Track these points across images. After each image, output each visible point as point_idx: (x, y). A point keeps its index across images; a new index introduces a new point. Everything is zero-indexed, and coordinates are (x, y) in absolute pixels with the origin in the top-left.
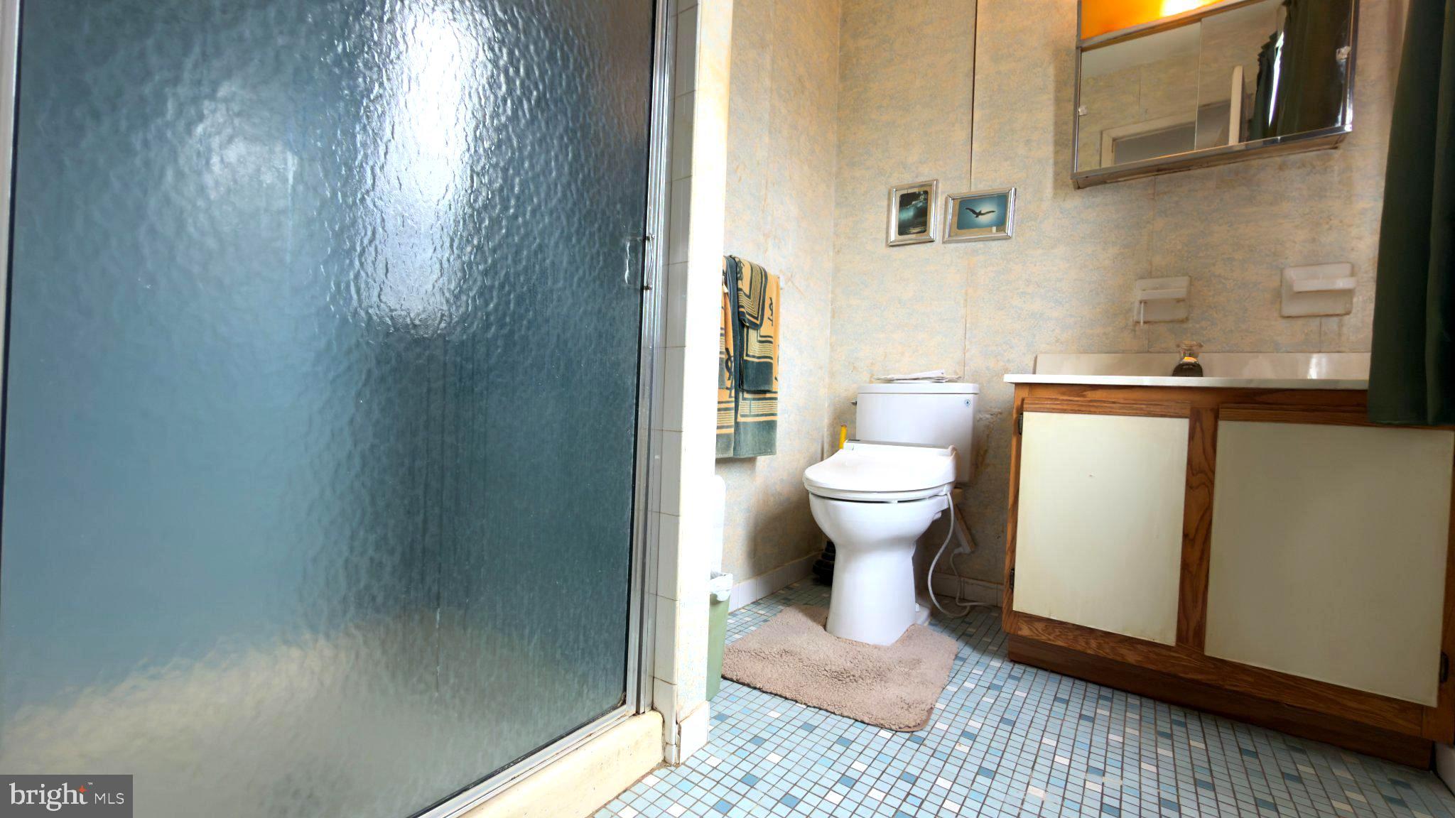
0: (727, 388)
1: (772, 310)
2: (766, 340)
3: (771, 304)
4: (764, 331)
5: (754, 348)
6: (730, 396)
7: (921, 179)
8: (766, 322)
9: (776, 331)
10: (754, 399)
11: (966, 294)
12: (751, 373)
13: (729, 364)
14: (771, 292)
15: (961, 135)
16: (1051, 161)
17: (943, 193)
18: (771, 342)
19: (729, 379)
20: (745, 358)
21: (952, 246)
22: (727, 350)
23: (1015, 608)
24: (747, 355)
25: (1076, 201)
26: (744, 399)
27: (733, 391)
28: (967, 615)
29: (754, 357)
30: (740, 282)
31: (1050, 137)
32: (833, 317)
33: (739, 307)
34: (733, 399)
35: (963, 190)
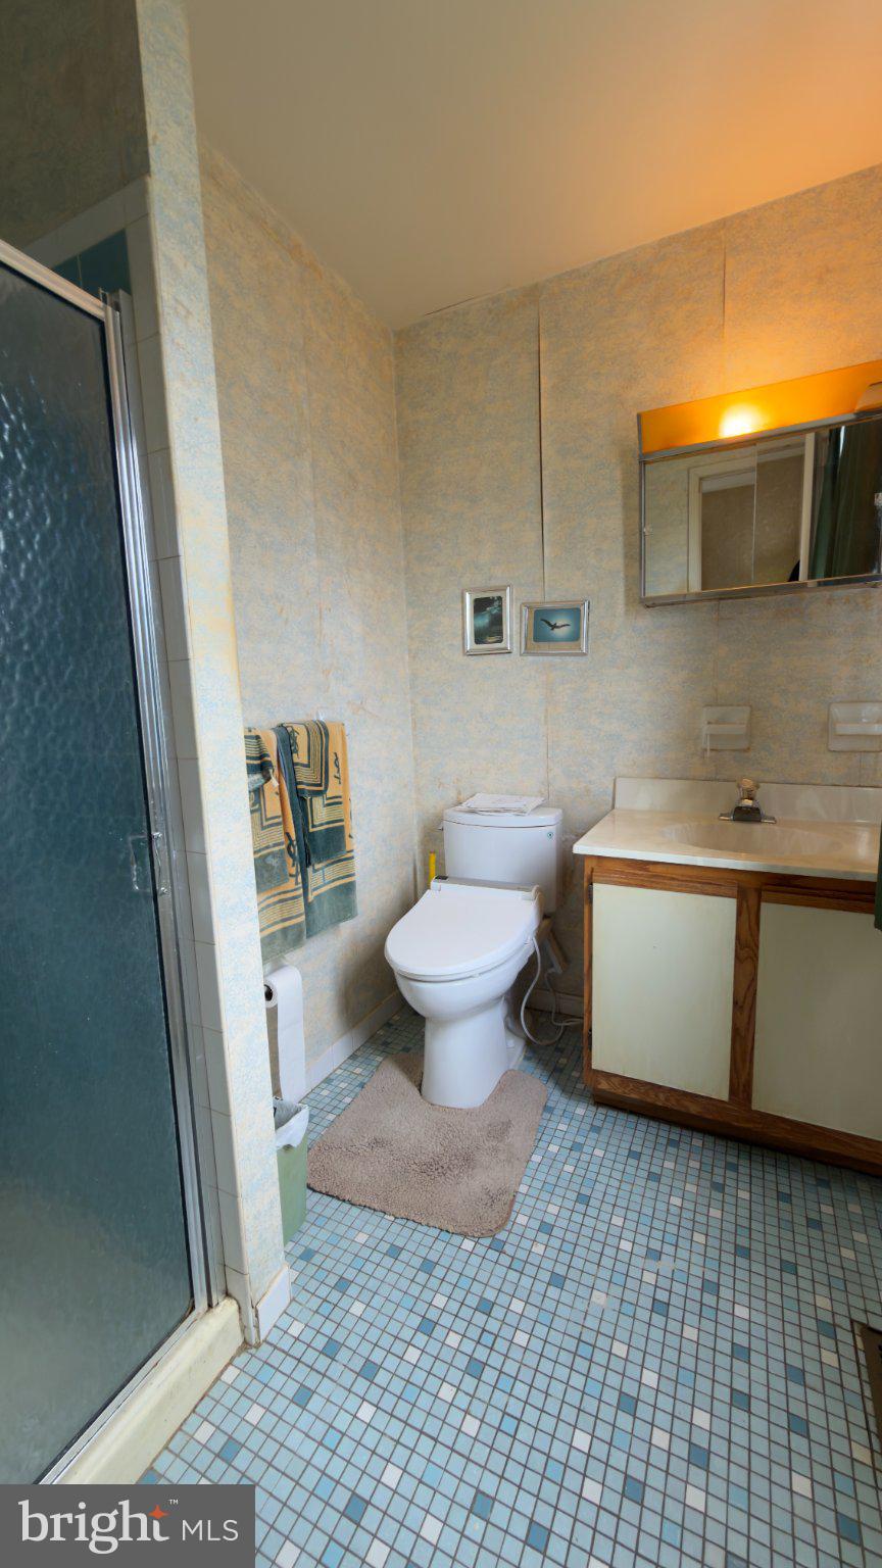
0: (291, 875)
1: (338, 767)
2: (335, 802)
3: (337, 759)
4: (329, 793)
5: (321, 814)
6: (297, 883)
7: (494, 583)
8: (332, 781)
9: (345, 790)
10: (327, 866)
11: (547, 710)
12: (320, 842)
13: (292, 849)
14: (335, 746)
15: (533, 536)
16: (622, 575)
17: (516, 599)
18: (340, 803)
19: (293, 865)
20: (311, 830)
21: (530, 658)
22: (288, 835)
23: (593, 1067)
24: (313, 826)
25: (646, 620)
26: (315, 871)
27: (300, 877)
28: (559, 1039)
29: (322, 825)
30: (295, 755)
31: (619, 547)
32: (414, 728)
33: (297, 783)
34: (301, 885)
35: (537, 598)
